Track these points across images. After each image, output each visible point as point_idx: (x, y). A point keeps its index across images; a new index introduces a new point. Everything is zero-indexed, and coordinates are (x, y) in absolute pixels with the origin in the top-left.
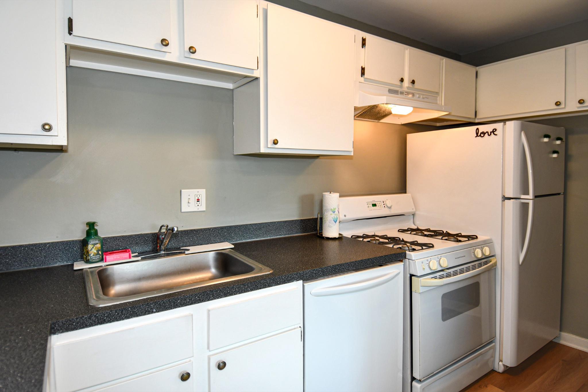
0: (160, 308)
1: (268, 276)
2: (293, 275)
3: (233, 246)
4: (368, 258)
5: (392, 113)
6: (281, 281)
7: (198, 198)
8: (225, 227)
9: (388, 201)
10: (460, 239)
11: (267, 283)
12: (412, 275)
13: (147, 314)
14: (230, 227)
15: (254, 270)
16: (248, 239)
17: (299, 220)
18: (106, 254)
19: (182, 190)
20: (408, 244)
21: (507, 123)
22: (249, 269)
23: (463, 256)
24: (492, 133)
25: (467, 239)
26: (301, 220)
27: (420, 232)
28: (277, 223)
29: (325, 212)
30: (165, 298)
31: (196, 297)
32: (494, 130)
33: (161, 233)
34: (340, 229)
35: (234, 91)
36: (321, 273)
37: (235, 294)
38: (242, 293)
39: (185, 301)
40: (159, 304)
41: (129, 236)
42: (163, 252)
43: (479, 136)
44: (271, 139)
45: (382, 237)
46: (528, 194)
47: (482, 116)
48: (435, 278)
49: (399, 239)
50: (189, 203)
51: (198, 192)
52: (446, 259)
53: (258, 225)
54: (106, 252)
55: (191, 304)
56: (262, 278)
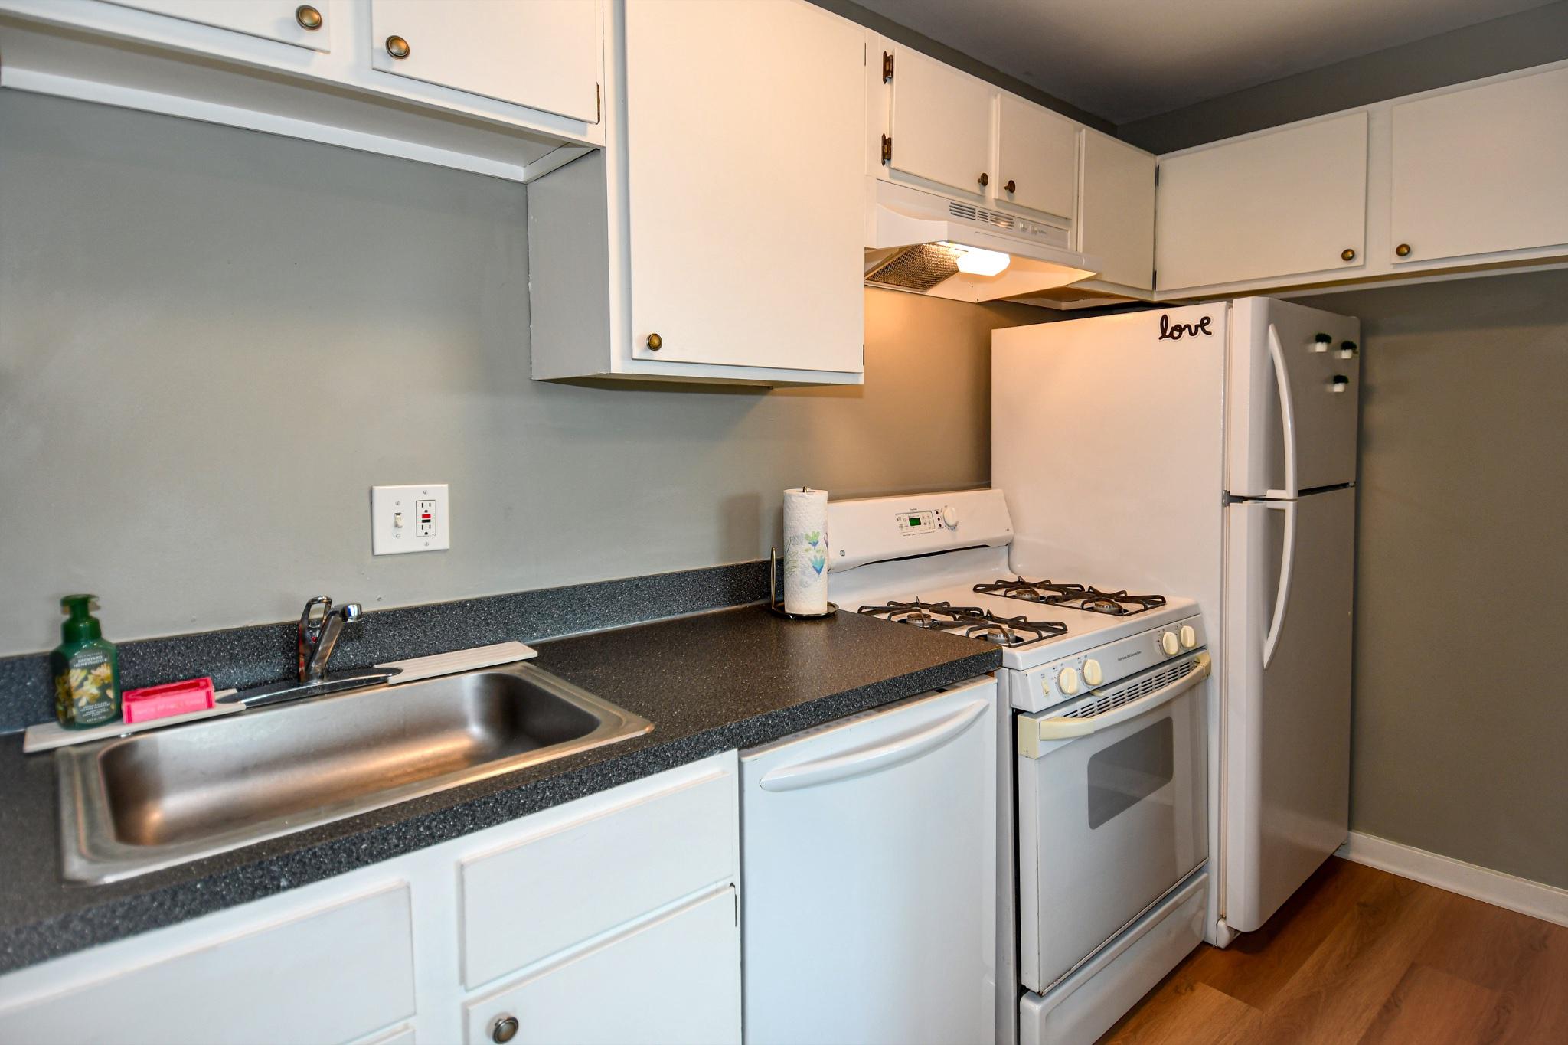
0: (301, 873)
1: (638, 745)
2: (712, 736)
3: (534, 654)
4: (910, 671)
5: (958, 271)
6: (677, 757)
7: (426, 511)
8: (510, 596)
9: (948, 509)
10: (1124, 605)
11: (638, 766)
12: (1017, 710)
13: (261, 897)
14: (526, 596)
15: (598, 729)
16: (578, 630)
17: (719, 568)
18: (130, 696)
19: (376, 489)
20: (1005, 627)
21: (1235, 301)
22: (584, 726)
23: (1136, 652)
24: (1200, 329)
25: (1141, 607)
26: (727, 567)
27: (1026, 591)
28: (661, 579)
29: (791, 545)
30: (319, 840)
31: (418, 827)
32: (1205, 321)
33: (309, 622)
34: (830, 589)
35: (528, 188)
36: (787, 724)
37: (541, 808)
38: (562, 802)
39: (383, 844)
40: (300, 861)
41: (206, 634)
42: (316, 683)
43: (1167, 337)
44: (641, 333)
45: (938, 608)
46: (1283, 487)
47: (1171, 284)
48: (1073, 715)
49: (978, 612)
50: (397, 526)
51: (425, 493)
52: (1099, 662)
53: (606, 587)
54: (132, 688)
55: (405, 851)
56: (623, 752)
